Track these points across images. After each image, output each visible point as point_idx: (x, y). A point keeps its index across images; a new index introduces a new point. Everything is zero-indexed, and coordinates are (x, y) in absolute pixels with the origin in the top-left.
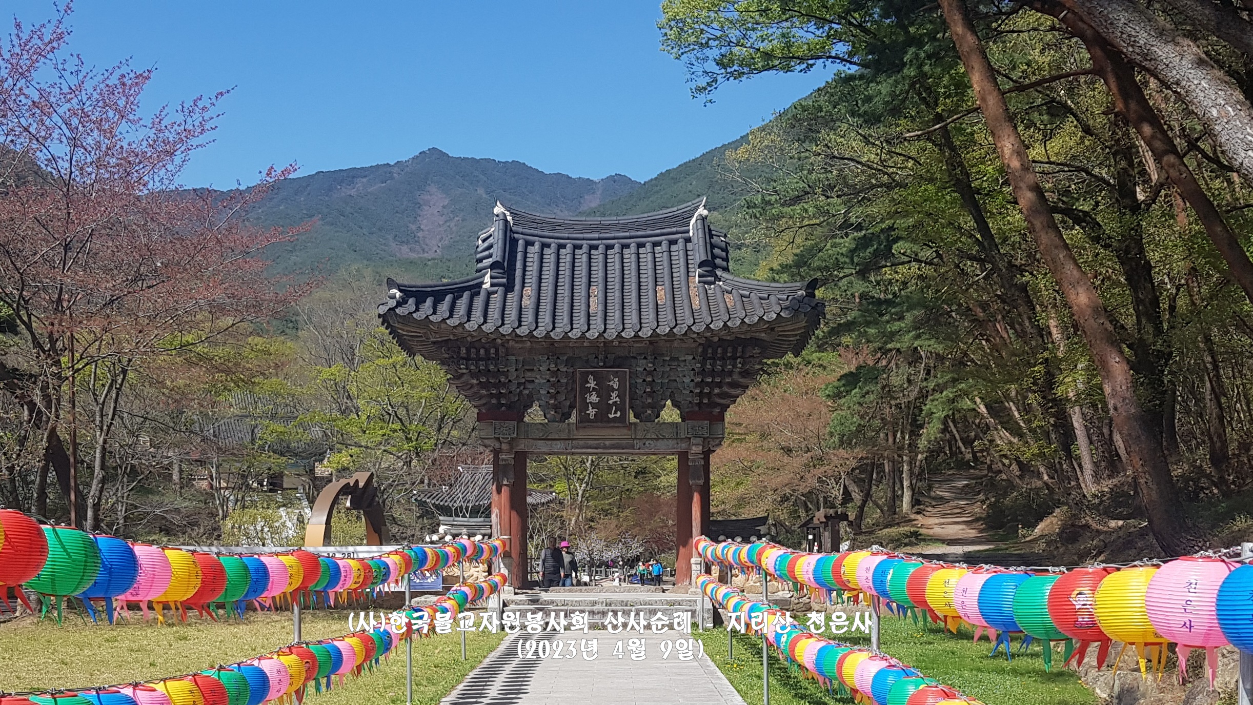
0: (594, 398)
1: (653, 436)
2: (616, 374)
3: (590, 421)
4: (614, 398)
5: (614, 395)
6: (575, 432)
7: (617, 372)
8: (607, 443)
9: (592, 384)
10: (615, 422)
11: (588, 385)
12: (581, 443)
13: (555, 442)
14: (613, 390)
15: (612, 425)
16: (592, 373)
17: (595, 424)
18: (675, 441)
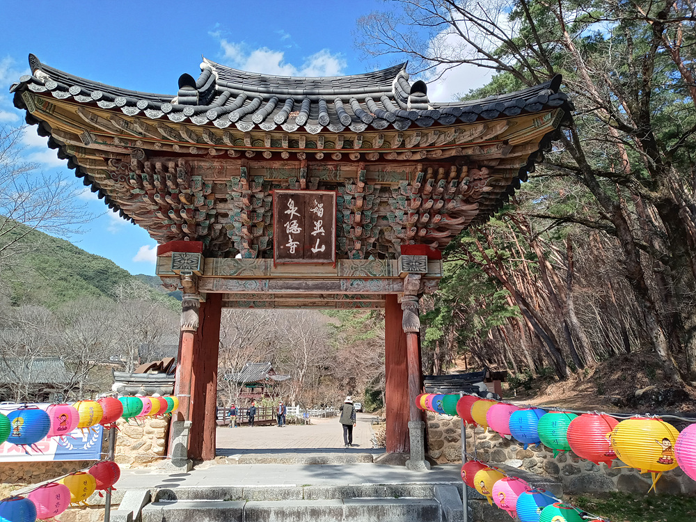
0: (294, 228)
1: (363, 275)
2: (320, 199)
3: (290, 256)
4: (318, 228)
5: (318, 224)
6: (273, 269)
7: (322, 196)
8: (310, 283)
9: (292, 210)
10: (320, 258)
11: (288, 212)
12: (280, 282)
13: (250, 282)
14: (317, 219)
15: (315, 261)
16: (292, 196)
17: (296, 260)
18: (386, 282)
